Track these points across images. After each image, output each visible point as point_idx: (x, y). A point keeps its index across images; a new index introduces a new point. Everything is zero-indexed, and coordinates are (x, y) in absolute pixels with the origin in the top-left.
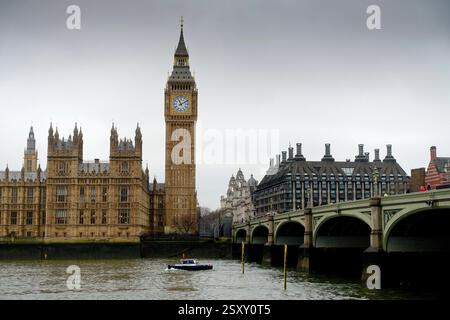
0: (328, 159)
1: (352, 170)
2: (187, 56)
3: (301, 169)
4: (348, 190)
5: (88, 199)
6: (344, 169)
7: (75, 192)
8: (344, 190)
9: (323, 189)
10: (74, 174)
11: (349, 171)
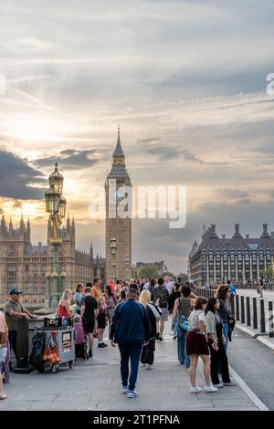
0: (237, 236)
1: (256, 245)
2: (123, 156)
3: (213, 245)
4: (253, 261)
5: (31, 274)
6: (250, 245)
7: (21, 268)
8: (249, 261)
9: (231, 261)
10: (21, 255)
11: (253, 246)
